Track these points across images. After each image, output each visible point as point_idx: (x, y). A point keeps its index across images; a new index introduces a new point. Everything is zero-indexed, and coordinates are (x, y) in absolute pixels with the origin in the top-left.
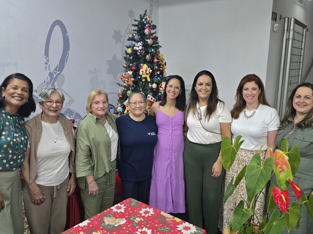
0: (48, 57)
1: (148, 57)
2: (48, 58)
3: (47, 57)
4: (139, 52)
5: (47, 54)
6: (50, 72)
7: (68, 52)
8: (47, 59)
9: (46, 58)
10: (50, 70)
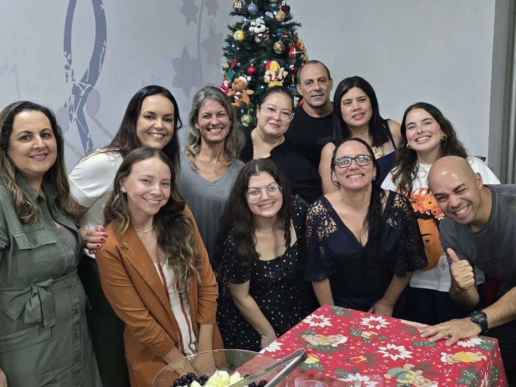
0: (70, 55)
1: (278, 45)
2: (71, 57)
3: (68, 55)
4: (260, 37)
5: (67, 47)
6: (75, 85)
7: (104, 43)
8: (69, 58)
9: (67, 57)
10: (73, 80)
